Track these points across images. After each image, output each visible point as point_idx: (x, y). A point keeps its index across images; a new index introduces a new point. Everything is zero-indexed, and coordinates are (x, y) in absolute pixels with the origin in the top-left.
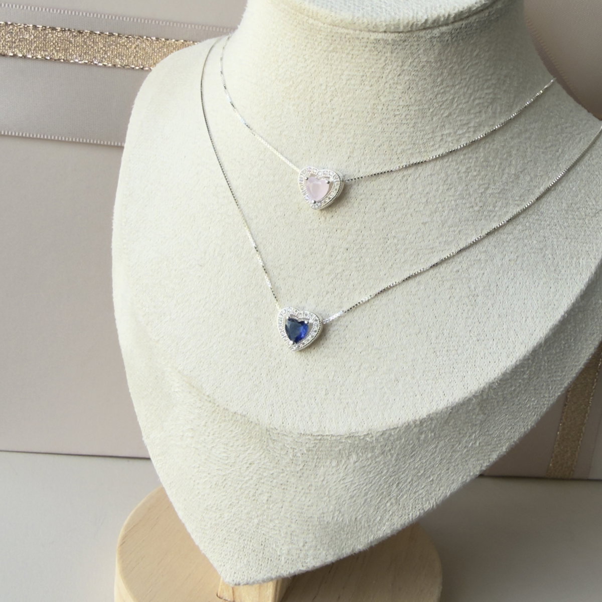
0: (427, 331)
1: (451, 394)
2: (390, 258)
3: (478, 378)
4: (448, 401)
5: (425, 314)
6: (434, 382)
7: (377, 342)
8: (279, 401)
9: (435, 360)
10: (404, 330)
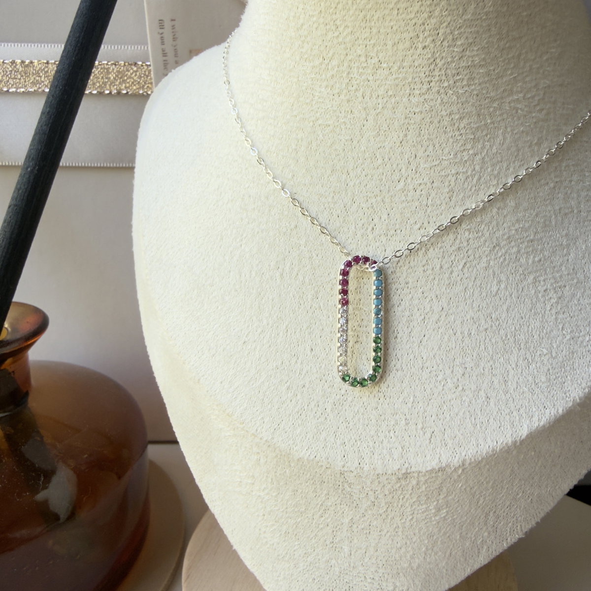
1: (552, 404)
3: (579, 383)
4: (550, 414)
7: (458, 355)
8: (351, 439)
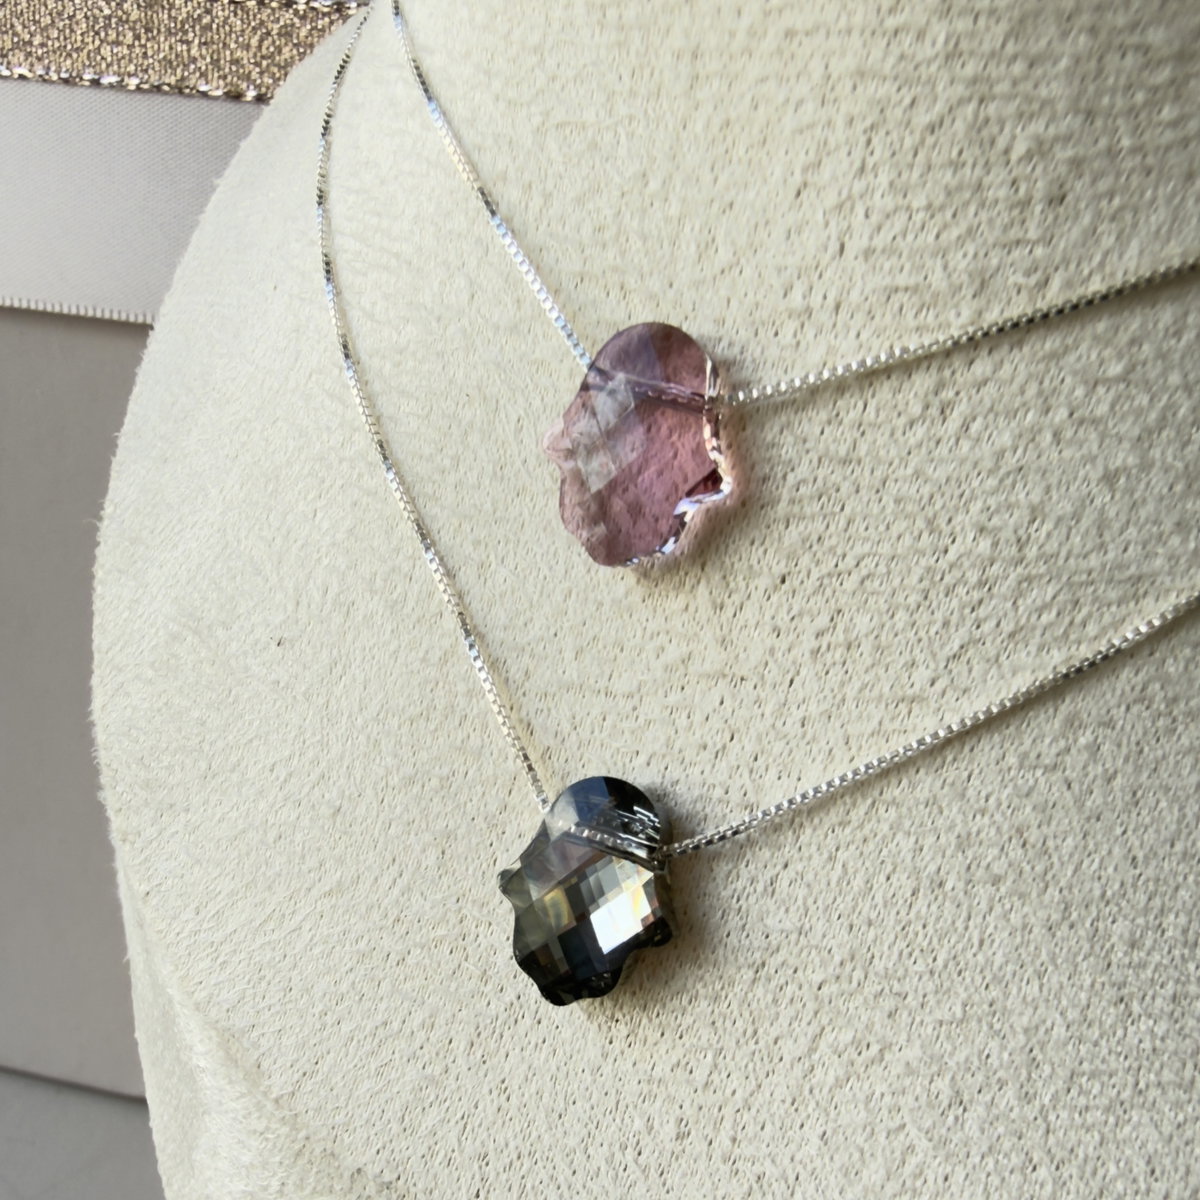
0: (1094, 914)
2: (954, 619)
5: (1091, 846)
6: (1112, 1120)
9: (1120, 1033)
10: (998, 909)
